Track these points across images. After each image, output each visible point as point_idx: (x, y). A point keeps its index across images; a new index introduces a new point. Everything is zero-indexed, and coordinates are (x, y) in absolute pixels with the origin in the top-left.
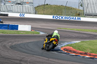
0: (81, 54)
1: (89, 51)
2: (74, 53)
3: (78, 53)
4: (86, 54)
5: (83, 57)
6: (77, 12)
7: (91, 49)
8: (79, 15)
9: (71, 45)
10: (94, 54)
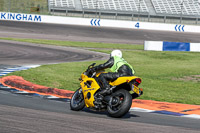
0: (40, 91)
1: (56, 86)
2: (26, 89)
3: (34, 90)
4: (50, 91)
5: (45, 98)
6: (33, 4)
7: (61, 81)
8: (38, 10)
9: (20, 74)
10: (66, 91)
